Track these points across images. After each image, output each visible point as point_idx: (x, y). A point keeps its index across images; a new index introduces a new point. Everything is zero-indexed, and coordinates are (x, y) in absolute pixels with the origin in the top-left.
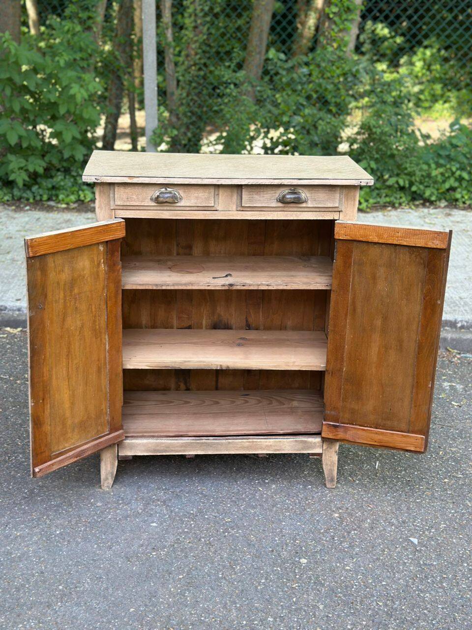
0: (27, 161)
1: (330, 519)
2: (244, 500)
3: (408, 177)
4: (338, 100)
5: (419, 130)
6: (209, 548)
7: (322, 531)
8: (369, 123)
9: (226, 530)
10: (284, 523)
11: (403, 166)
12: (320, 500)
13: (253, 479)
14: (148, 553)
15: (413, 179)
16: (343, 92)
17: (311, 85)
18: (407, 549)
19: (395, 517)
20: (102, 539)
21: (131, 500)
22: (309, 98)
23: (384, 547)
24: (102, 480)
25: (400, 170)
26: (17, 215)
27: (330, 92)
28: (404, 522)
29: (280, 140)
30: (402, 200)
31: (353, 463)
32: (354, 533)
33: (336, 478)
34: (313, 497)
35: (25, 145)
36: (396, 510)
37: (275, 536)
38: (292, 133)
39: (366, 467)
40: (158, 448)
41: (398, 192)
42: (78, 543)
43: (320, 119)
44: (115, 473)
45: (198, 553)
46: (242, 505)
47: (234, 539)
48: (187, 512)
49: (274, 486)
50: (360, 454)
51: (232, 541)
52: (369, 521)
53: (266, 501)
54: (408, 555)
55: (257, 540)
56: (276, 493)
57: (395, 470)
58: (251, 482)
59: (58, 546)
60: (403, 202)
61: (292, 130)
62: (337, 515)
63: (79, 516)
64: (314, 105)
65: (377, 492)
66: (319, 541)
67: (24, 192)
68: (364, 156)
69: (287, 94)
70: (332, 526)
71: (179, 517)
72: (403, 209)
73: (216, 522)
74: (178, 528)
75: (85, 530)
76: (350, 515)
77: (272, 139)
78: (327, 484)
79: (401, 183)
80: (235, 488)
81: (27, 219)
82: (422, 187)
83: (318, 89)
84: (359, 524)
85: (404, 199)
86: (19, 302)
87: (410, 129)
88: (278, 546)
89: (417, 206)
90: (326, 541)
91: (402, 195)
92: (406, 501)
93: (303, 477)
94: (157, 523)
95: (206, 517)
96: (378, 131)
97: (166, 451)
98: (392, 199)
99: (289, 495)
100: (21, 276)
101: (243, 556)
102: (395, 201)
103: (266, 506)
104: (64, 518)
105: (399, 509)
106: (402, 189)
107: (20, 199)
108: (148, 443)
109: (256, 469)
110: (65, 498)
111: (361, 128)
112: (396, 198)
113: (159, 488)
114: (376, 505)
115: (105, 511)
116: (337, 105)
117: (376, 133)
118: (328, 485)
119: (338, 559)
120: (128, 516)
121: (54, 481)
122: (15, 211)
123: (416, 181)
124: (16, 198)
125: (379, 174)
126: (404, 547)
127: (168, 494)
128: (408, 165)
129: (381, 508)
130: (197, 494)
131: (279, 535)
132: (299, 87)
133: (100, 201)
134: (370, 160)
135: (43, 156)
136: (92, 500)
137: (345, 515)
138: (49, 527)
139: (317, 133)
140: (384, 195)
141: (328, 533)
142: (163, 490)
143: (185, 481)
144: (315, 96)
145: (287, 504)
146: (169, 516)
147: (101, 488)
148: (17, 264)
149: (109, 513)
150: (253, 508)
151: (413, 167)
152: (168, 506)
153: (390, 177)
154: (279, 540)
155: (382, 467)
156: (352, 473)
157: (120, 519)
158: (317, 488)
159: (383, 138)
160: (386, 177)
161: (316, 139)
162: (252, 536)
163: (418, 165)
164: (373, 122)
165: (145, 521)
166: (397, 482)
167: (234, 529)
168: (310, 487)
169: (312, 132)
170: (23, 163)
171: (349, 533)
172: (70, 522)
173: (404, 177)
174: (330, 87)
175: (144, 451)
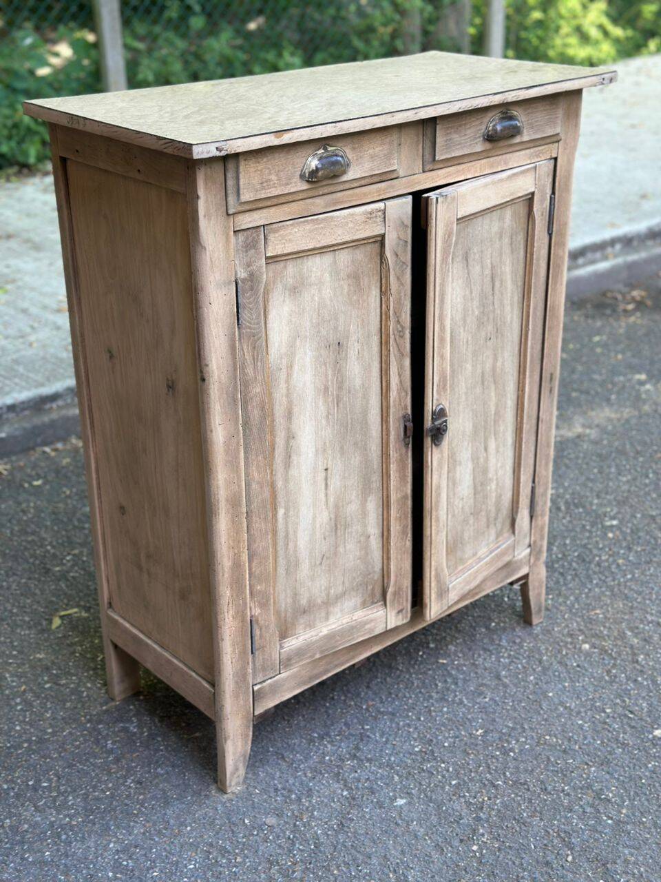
1: (587, 656)
10: (550, 694)
24: (228, 776)
37: (570, 718)
44: (249, 752)
51: (536, 760)
52: (628, 633)
56: (468, 656)
58: (414, 658)
62: (586, 646)
63: (270, 862)
78: (534, 621)
88: (597, 732)
108: (300, 671)
114: (601, 608)
129: (613, 609)
131: (571, 714)
133: (207, 201)
136: (246, 821)
147: (226, 793)
154: (584, 722)
165: (379, 805)
167: (509, 741)
175: (294, 688)
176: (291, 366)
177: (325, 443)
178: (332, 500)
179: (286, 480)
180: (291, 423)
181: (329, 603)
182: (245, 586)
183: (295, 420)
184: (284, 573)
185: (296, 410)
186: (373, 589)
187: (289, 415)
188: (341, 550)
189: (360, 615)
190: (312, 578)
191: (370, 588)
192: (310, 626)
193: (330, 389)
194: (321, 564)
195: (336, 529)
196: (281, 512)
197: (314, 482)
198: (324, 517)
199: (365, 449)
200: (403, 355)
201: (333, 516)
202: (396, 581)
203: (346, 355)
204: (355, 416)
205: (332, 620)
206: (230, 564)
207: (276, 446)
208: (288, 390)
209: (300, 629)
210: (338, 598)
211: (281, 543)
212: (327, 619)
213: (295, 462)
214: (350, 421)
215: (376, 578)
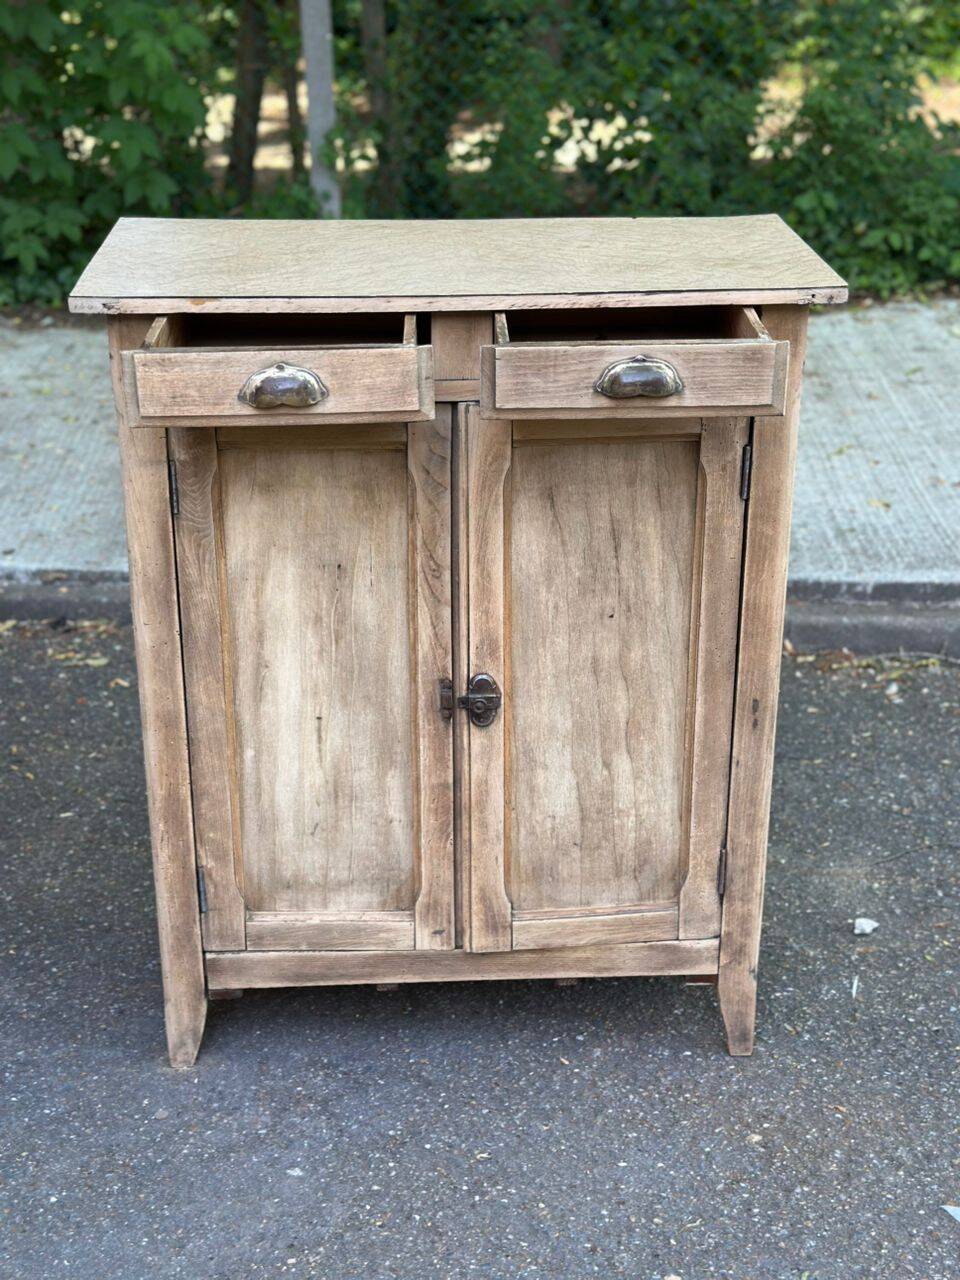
0: (44, 212)
1: (739, 1148)
2: (521, 1092)
3: (912, 228)
4: (748, 50)
5: (935, 115)
6: (433, 1242)
7: (720, 1187)
8: (820, 103)
9: (476, 1188)
10: (622, 1164)
11: (900, 202)
12: (714, 1092)
13: (546, 1032)
14: (277, 1259)
15: (923, 231)
16: (759, 30)
17: (686, 18)
18: (938, 1241)
19: (906, 1141)
20: (163, 1218)
21: (241, 1098)
22: (681, 46)
23: (879, 1234)
24: (170, 1046)
25: (892, 212)
26: (23, 339)
27: (730, 31)
28: (928, 1156)
29: (618, 146)
30: (896, 282)
31: (794, 981)
32: (803, 1192)
33: (753, 1028)
34: (697, 1084)
35: (36, 176)
36: (908, 1121)
37: (601, 1202)
38: (645, 129)
39: (828, 992)
40: (306, 971)
41: (889, 263)
42: (101, 1232)
43: (708, 93)
44: (202, 1030)
45: (403, 1259)
46: (517, 1111)
47: (496, 1215)
48: (379, 1133)
49: (598, 1052)
50: (812, 953)
51: (492, 1219)
52: (838, 1154)
53: (579, 1097)
54: (941, 1259)
55: (553, 1218)
56: (601, 1073)
57: (900, 1001)
58: (541, 1040)
59: (52, 1243)
60: (900, 286)
61: (643, 121)
62: (757, 1138)
63: (109, 1151)
64: (694, 62)
65: (857, 1065)
66: (710, 1218)
67: (42, 283)
68: (809, 181)
69: (633, 40)
70: (744, 1171)
71: (360, 1148)
72: (898, 302)
73: (452, 1163)
74: (354, 1180)
75: (122, 1192)
76: (792, 1137)
77: (599, 143)
78: (731, 1047)
79: (896, 241)
80: (503, 1059)
81: (44, 348)
82: (943, 250)
83: (702, 24)
84: (814, 1162)
85: (901, 279)
86: (9, 557)
87: (913, 113)
88: (607, 1234)
89: (931, 295)
90: (730, 1217)
91: (898, 269)
92: (930, 1094)
93: (671, 1023)
94: (303, 1169)
95: (428, 1146)
96: (843, 121)
97: (324, 977)
98: (875, 279)
99: (636, 1079)
100: (19, 491)
101: (519, 1268)
102: (881, 284)
103: (577, 1111)
104: (72, 1156)
105: (914, 1115)
106: (896, 255)
107: (32, 299)
108: (280, 960)
109: (555, 1002)
110: (79, 1095)
111: (802, 113)
112: (883, 277)
113: (312, 1063)
114: (856, 1107)
115: (177, 1132)
116: (747, 60)
117: (835, 127)
118: (735, 1050)
119: (762, 1274)
120: (231, 1148)
121: (55, 1047)
122: (20, 329)
123: (929, 236)
124: (23, 298)
125: (843, 221)
126: (931, 1232)
127: (337, 1080)
128: (911, 200)
129: (869, 1115)
130: (406, 1079)
131: (609, 1199)
132: (660, 22)
134: (825, 190)
135: (81, 200)
136: (146, 1102)
137: (778, 1138)
138: (33, 1185)
139: (700, 128)
140: (855, 270)
141: (733, 1192)
142: (324, 1067)
143: (378, 1041)
144: (695, 41)
145: (631, 1105)
146: (335, 1145)
147: (169, 1066)
148: (12, 460)
149: (185, 1138)
150: (548, 1117)
151: (923, 204)
152: (333, 1114)
153: (870, 227)
154: (610, 1217)
155: (866, 991)
156: (792, 1010)
157: (212, 1156)
158: (707, 1058)
159: (855, 137)
160: (861, 227)
161: (698, 141)
162: (542, 1205)
163: (934, 197)
164: (830, 102)
165: (273, 1162)
166: (907, 1037)
167: (496, 1183)
168: (689, 1053)
169: (690, 125)
170: (33, 217)
171: (789, 1191)
172: (85, 1166)
173: (901, 227)
174: (730, 19)
175: (271, 979)
176: (263, 580)
177: (316, 685)
178: (329, 758)
179: (257, 716)
180: (262, 647)
181: (327, 888)
182: (187, 827)
183: (268, 646)
184: (256, 829)
185: (269, 633)
186: (398, 890)
187: (260, 637)
188: (345, 825)
189: (375, 917)
190: (300, 848)
191: (393, 887)
192: (299, 906)
193: (325, 619)
194: (313, 834)
195: (337, 797)
196: (249, 754)
197: (300, 730)
198: (316, 778)
199: (382, 708)
200: (439, 601)
201: (331, 780)
202: (429, 892)
203: (351, 582)
204: (366, 663)
205: (332, 909)
206: (163, 792)
207: (240, 671)
208: (258, 606)
209: (281, 905)
210: (341, 886)
211: (249, 791)
212: (325, 906)
213: (270, 697)
214: (356, 667)
215: (403, 877)
